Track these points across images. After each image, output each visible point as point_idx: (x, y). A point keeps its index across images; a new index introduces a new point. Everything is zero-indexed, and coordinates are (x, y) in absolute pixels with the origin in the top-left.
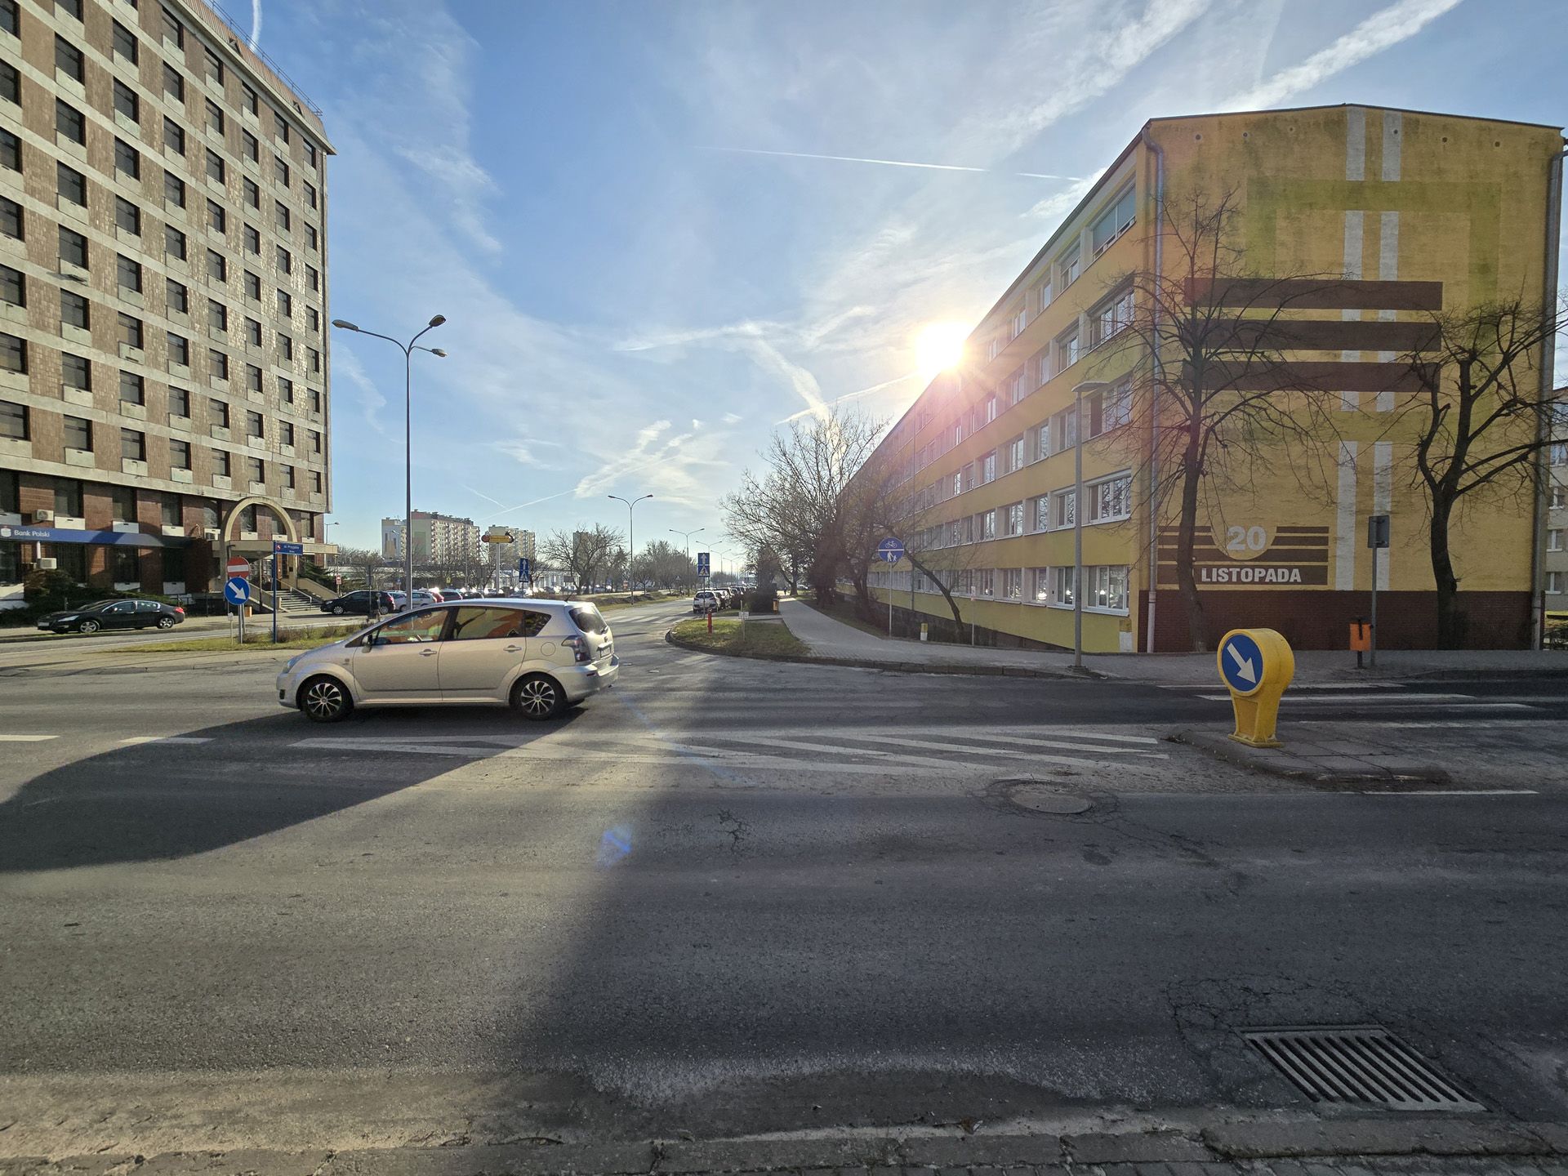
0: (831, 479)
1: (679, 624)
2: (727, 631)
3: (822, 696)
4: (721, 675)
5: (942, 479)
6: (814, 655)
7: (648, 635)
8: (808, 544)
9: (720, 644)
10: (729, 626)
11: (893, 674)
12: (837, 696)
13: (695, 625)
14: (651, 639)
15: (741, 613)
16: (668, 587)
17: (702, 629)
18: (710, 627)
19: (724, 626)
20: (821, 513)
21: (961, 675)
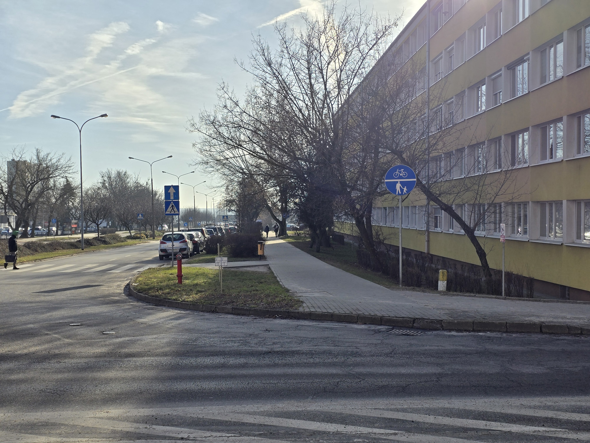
0: (327, 95)
1: (141, 274)
2: (200, 281)
3: (317, 360)
4: (194, 336)
5: (464, 92)
6: (307, 310)
7: (102, 288)
8: (299, 174)
9: (192, 297)
10: (204, 275)
11: (405, 332)
12: (335, 360)
13: (161, 274)
14: (107, 293)
15: (218, 259)
16: (129, 228)
17: (169, 279)
18: (180, 276)
19: (197, 275)
20: (315, 135)
21: (489, 334)
